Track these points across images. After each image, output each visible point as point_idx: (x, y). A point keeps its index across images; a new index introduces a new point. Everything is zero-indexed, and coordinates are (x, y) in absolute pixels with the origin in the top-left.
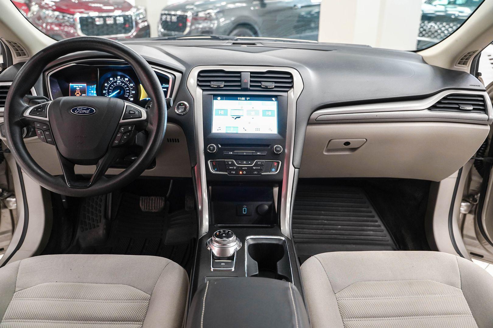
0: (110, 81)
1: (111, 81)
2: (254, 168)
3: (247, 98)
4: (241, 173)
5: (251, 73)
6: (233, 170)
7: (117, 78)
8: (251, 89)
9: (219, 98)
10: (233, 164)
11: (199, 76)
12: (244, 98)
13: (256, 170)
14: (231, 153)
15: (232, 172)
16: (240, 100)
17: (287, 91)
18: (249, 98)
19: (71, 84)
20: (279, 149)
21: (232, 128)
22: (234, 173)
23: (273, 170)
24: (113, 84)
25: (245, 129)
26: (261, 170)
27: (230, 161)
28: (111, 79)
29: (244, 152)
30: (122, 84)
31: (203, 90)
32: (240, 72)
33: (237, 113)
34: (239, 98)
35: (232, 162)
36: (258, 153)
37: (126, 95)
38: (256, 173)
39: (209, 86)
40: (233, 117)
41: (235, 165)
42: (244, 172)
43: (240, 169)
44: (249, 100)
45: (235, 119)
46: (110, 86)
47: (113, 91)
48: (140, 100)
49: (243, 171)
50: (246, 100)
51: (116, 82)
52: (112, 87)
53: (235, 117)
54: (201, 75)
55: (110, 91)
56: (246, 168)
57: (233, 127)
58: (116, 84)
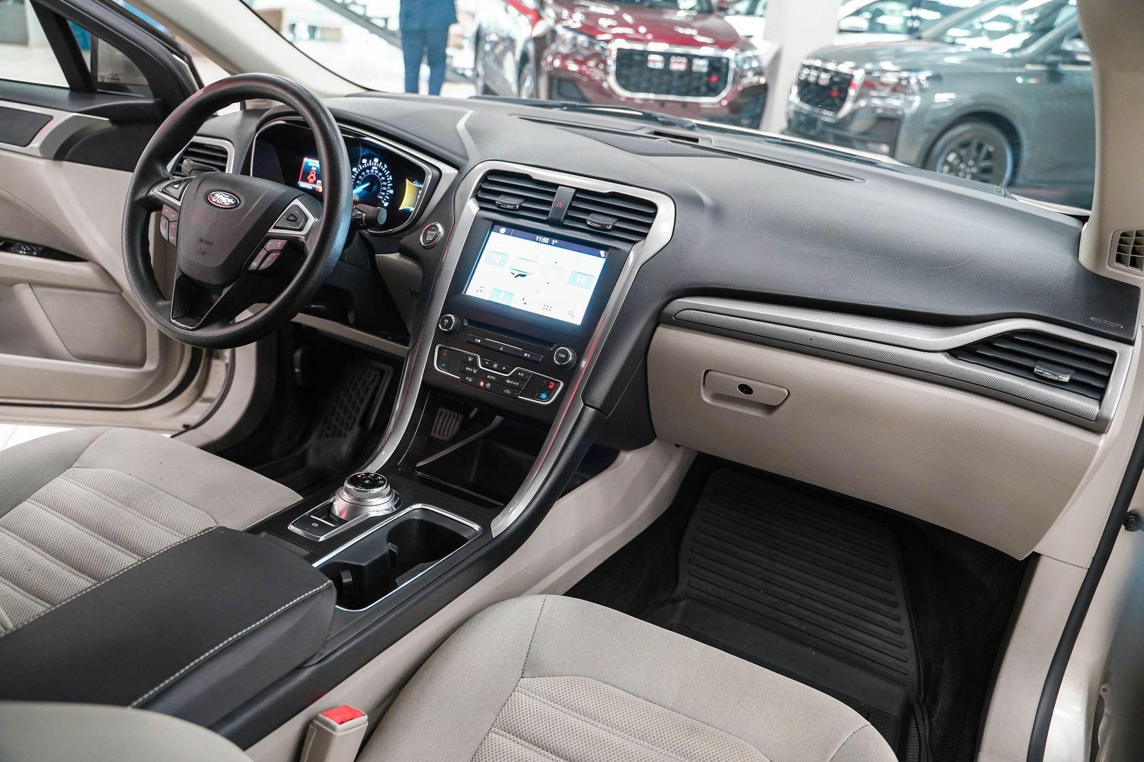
0: (362, 164)
1: (364, 164)
2: (508, 381)
3: (553, 241)
4: (482, 384)
5: (578, 190)
6: (470, 374)
7: (372, 161)
8: (567, 223)
9: (503, 230)
10: (474, 364)
11: (484, 179)
12: (546, 240)
13: (510, 387)
14: (479, 341)
15: (467, 378)
16: (538, 241)
17: (634, 242)
18: (556, 242)
19: (306, 160)
20: (563, 356)
21: (503, 294)
22: (470, 380)
23: (544, 396)
24: (364, 170)
25: (525, 301)
26: (518, 388)
27: (470, 355)
28: (364, 161)
29: (501, 345)
30: (377, 174)
31: (481, 208)
32: (556, 186)
33: (523, 268)
34: (538, 237)
35: (475, 358)
36: (526, 355)
37: (381, 195)
38: (508, 391)
39: (493, 202)
40: (514, 272)
41: (477, 367)
42: (489, 384)
43: (482, 375)
44: (555, 245)
45: (516, 277)
46: (360, 174)
47: (363, 183)
48: (400, 209)
49: (486, 381)
50: (550, 244)
51: (370, 168)
52: (363, 176)
53: (517, 273)
54: (490, 178)
55: (358, 182)
56: (494, 378)
57: (506, 292)
58: (370, 172)
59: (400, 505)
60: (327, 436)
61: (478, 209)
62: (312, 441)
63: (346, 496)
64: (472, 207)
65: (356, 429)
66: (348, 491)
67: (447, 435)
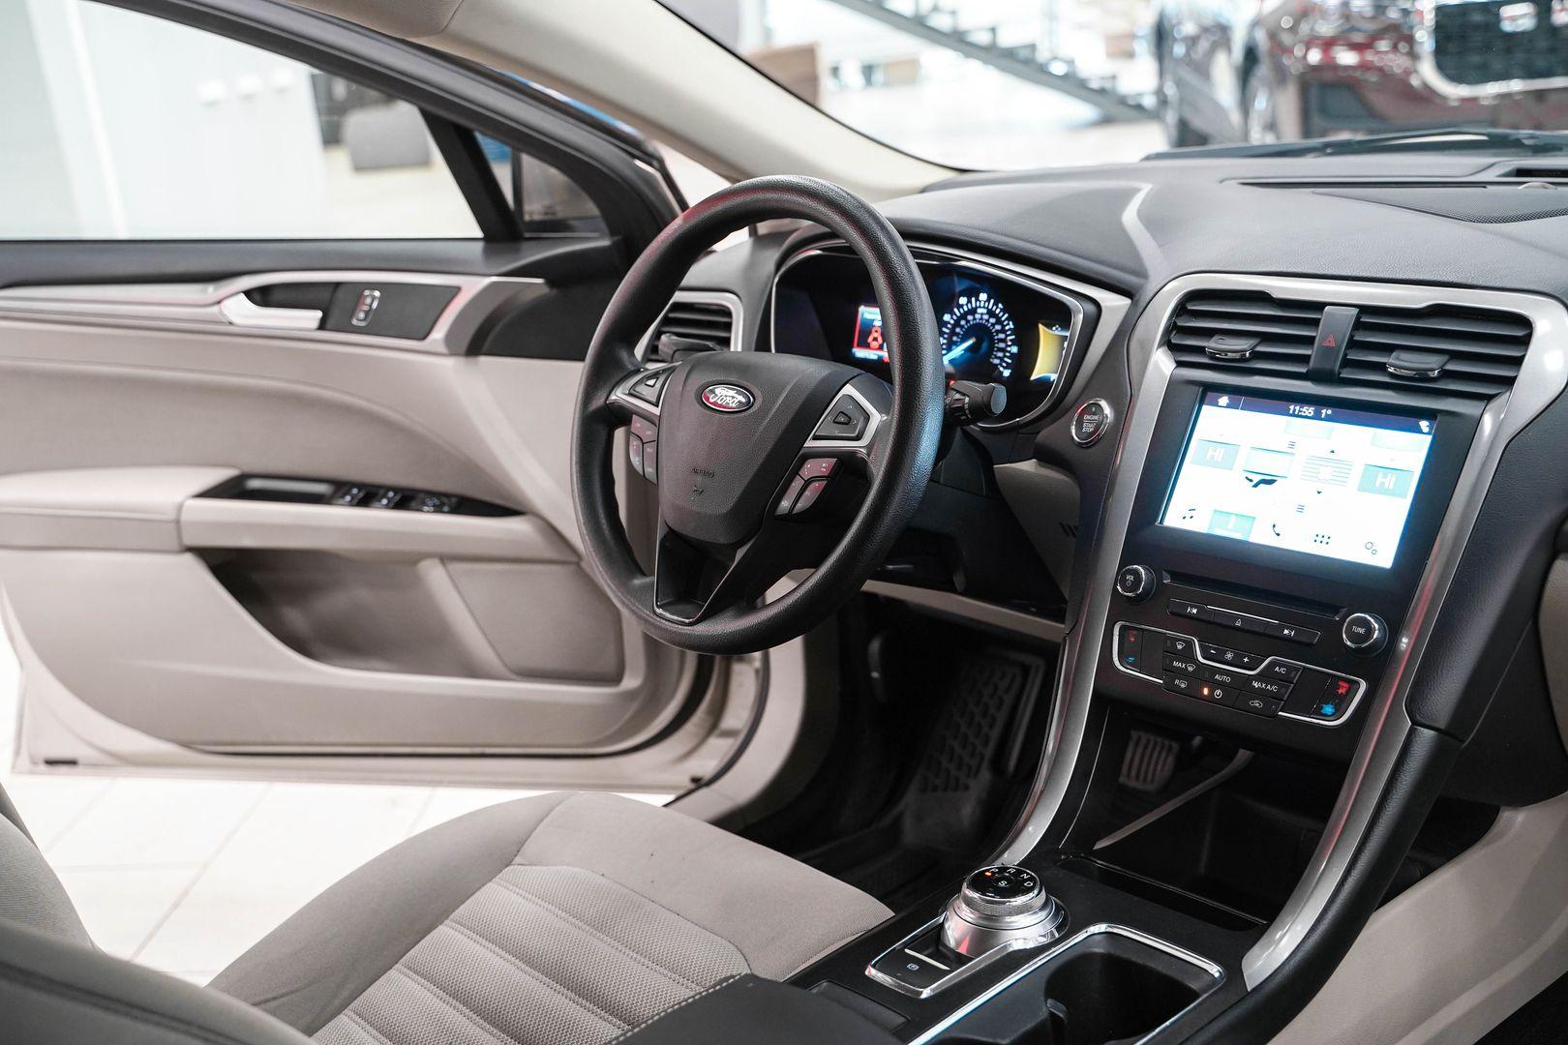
0: (960, 306)
1: (962, 306)
2: (1256, 685)
3: (1324, 411)
4: (1206, 691)
5: (1364, 309)
6: (1182, 674)
7: (977, 300)
8: (1346, 374)
9: (1224, 400)
10: (1188, 655)
11: (1181, 309)
12: (1309, 410)
13: (1260, 694)
14: (1195, 611)
15: (1177, 682)
16: (1293, 415)
17: (1489, 398)
18: (1329, 412)
19: (862, 309)
20: (1361, 631)
21: (1234, 517)
22: (1183, 686)
23: (1328, 709)
24: (964, 316)
25: (1277, 530)
26: (1277, 697)
27: (1180, 638)
28: (963, 300)
29: (1237, 617)
30: (988, 321)
31: (1180, 364)
32: (1319, 306)
33: (1267, 465)
34: (1292, 407)
35: (1189, 645)
36: (1286, 632)
37: (997, 357)
38: (1257, 704)
39: (1200, 350)
40: (1251, 476)
41: (1193, 660)
42: (1218, 692)
43: (1205, 675)
44: (1328, 419)
45: (1256, 486)
46: (957, 324)
47: (963, 340)
48: (1033, 378)
49: (1214, 685)
50: (1317, 417)
51: (973, 311)
52: (962, 327)
53: (1256, 478)
54: (1191, 307)
55: (955, 338)
56: (1227, 679)
57: (1237, 515)
58: (974, 319)
59: (1067, 926)
60: (935, 789)
61: (1175, 365)
62: (910, 799)
63: (967, 913)
64: (1162, 365)
65: (985, 775)
66: (969, 902)
67: (1152, 781)
